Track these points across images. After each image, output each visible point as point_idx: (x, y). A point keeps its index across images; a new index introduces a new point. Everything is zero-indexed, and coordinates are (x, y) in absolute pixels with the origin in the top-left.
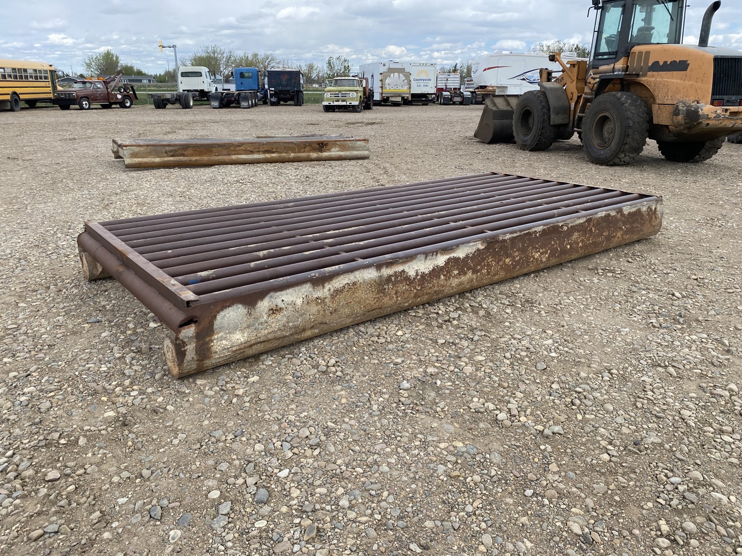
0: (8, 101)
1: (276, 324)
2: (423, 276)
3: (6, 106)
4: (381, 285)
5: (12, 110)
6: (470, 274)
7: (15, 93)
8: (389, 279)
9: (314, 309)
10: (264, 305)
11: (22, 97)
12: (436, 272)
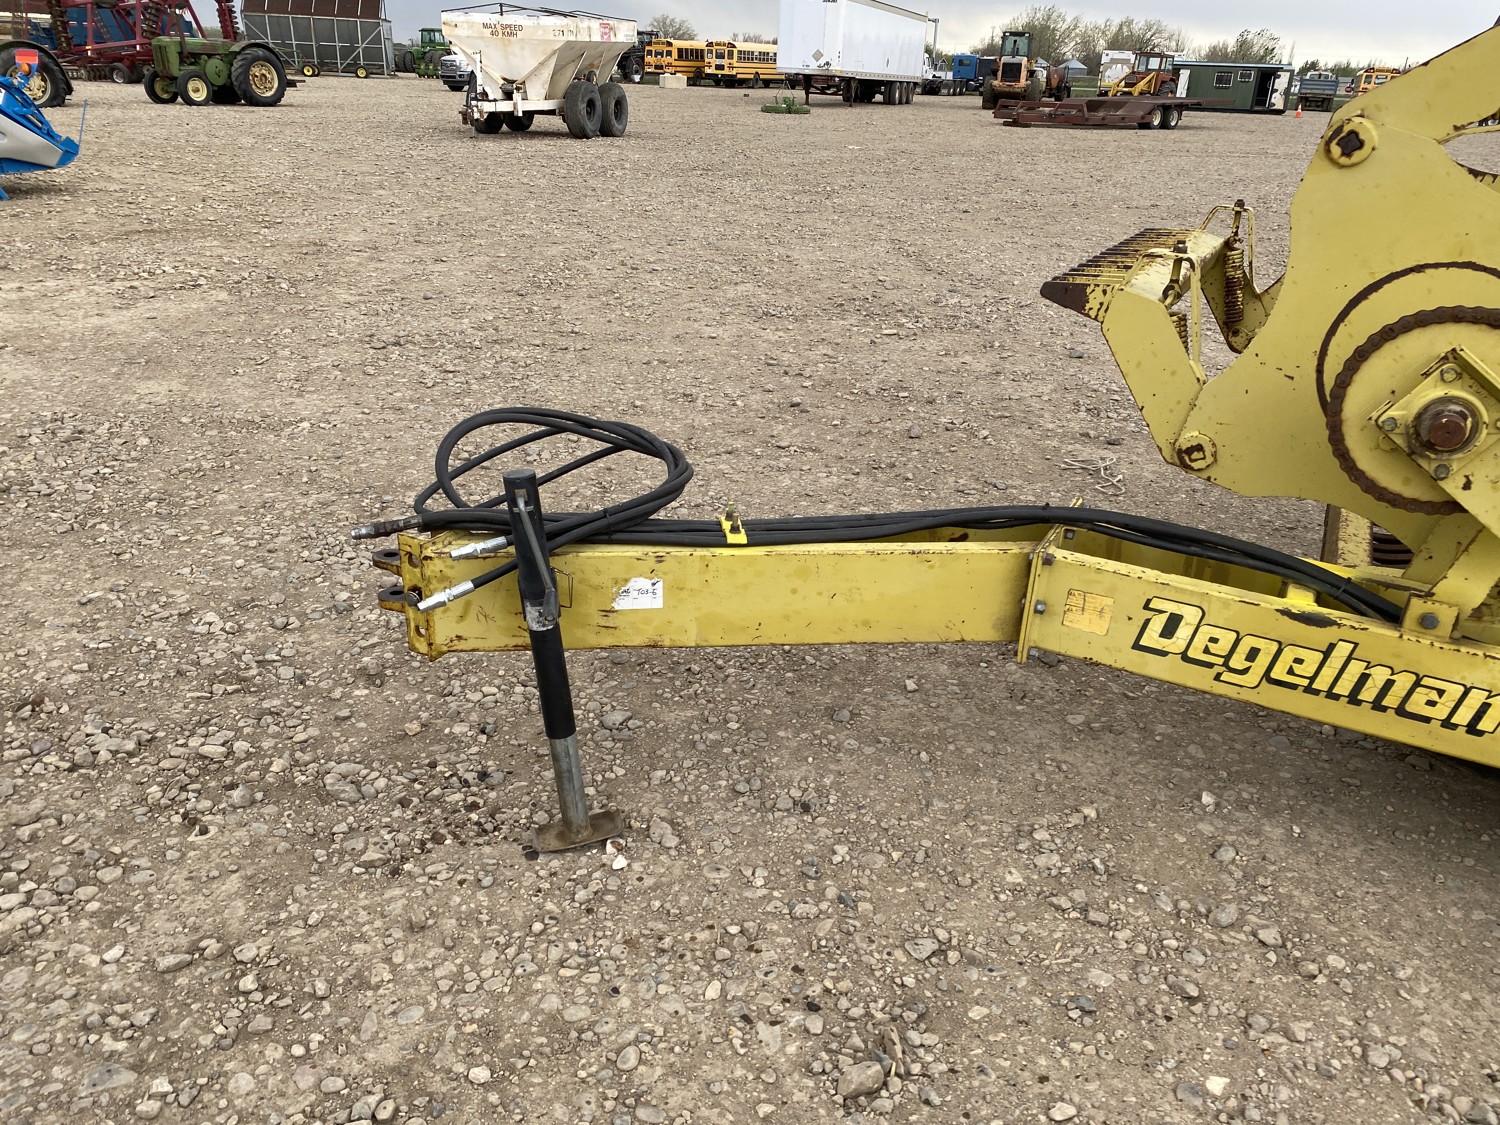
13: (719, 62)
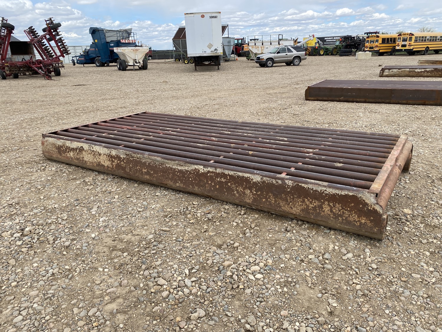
0: (423, 50)
1: (392, 73)
2: (419, 72)
3: (422, 53)
4: (410, 72)
5: (424, 54)
6: (429, 73)
7: (428, 47)
8: (412, 71)
9: (398, 72)
10: (391, 70)
11: (430, 49)
12: (421, 72)
13: (403, 43)
